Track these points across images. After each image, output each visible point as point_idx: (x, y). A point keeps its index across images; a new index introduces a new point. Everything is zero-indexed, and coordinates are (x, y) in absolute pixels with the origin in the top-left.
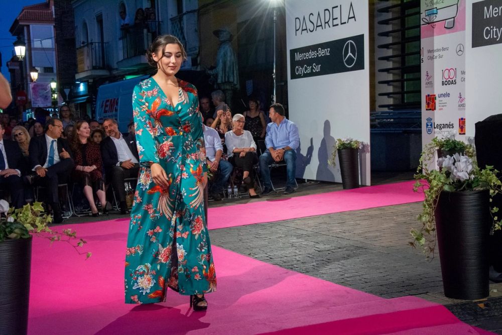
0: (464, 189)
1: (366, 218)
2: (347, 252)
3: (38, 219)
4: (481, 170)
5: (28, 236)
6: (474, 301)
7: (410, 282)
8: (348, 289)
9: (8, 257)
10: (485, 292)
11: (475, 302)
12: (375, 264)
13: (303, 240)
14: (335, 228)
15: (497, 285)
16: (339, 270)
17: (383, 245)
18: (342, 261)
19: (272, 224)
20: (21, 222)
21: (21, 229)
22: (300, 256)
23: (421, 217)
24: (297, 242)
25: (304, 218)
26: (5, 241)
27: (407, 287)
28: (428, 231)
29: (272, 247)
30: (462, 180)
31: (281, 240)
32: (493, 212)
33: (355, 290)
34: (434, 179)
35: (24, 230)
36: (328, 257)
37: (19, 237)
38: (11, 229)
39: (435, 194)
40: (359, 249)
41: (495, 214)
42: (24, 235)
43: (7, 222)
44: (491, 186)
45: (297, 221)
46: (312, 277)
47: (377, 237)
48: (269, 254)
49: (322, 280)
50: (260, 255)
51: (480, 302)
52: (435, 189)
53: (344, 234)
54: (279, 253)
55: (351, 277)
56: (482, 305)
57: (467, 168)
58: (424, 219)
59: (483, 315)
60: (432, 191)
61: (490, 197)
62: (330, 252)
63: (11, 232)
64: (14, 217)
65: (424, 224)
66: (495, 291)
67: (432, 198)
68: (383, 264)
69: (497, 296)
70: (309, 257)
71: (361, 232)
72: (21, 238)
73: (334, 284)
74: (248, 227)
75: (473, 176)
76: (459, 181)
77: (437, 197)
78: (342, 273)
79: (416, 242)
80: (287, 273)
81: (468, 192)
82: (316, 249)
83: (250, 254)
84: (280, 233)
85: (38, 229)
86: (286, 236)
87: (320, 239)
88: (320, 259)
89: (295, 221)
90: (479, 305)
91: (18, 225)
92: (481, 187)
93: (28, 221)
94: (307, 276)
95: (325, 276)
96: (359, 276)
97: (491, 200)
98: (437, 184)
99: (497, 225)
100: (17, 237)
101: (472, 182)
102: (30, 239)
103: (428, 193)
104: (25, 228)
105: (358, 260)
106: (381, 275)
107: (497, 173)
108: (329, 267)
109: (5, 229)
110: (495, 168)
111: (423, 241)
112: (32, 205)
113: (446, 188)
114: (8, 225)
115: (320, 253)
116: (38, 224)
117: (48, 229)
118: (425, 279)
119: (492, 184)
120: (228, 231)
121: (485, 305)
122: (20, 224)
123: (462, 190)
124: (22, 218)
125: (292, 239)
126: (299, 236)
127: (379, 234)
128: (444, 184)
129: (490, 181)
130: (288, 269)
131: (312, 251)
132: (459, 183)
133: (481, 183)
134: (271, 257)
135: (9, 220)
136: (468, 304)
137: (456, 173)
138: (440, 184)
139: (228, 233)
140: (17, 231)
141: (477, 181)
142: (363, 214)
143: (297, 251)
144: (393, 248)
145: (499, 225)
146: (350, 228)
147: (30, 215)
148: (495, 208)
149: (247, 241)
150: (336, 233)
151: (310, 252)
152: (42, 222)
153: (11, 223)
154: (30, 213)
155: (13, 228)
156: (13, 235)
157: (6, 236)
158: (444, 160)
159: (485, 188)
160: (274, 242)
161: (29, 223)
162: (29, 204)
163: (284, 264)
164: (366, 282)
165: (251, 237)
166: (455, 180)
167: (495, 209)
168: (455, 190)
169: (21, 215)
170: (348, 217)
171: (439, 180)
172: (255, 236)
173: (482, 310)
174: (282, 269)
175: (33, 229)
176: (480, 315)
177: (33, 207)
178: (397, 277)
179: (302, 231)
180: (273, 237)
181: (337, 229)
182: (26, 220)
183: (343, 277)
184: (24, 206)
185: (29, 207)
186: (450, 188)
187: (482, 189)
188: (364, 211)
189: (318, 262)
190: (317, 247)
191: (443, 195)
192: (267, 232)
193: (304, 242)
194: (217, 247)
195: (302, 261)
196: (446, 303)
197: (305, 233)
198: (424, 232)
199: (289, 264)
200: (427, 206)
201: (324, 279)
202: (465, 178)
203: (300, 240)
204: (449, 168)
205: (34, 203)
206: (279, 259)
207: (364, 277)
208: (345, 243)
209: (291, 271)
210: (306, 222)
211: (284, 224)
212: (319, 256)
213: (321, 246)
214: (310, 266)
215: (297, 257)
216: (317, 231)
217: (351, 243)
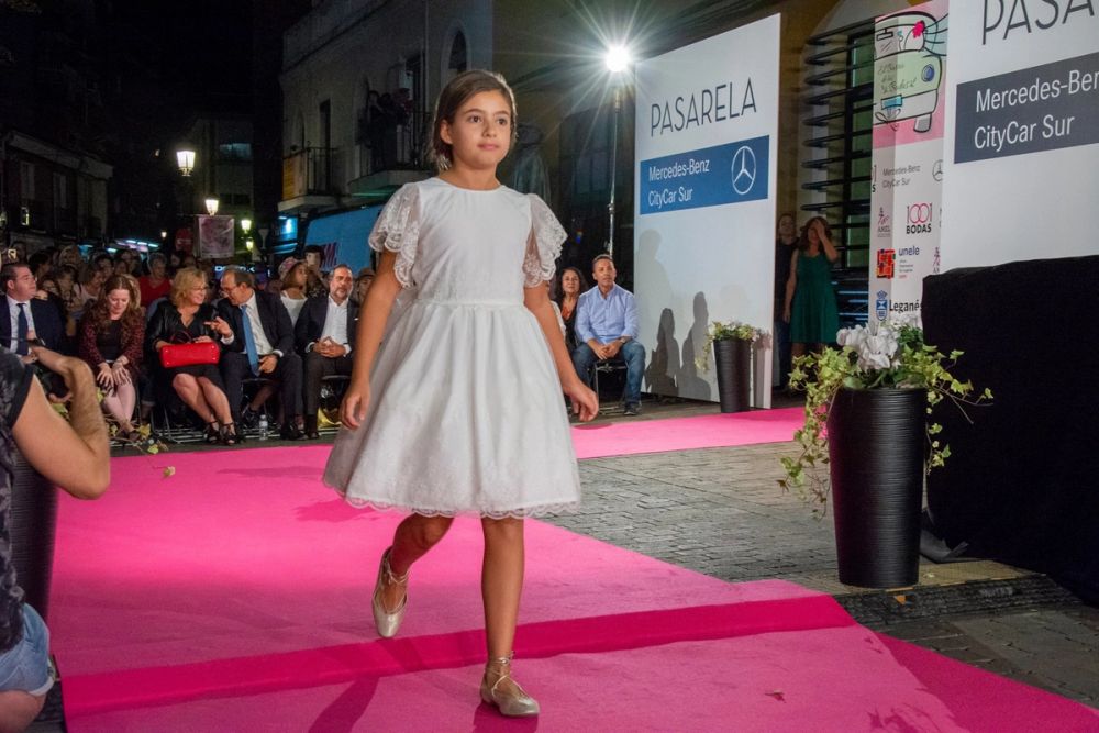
0: (880, 385)
1: (747, 458)
2: (694, 510)
4: (914, 354)
6: (888, 591)
7: (792, 560)
8: (674, 567)
10: (910, 576)
11: (890, 593)
12: (739, 531)
13: (622, 490)
15: (938, 566)
16: (671, 538)
17: (763, 501)
18: (683, 525)
22: (608, 514)
23: (801, 433)
24: (611, 493)
25: (637, 456)
27: (783, 567)
28: (810, 459)
30: (877, 368)
32: (932, 432)
33: (688, 570)
34: (827, 365)
36: (658, 518)
39: (827, 392)
40: (718, 507)
41: (934, 437)
44: (930, 384)
45: (623, 460)
46: (619, 548)
47: (756, 489)
49: (635, 553)
51: (899, 593)
52: (827, 382)
53: (699, 483)
56: (901, 599)
57: (888, 347)
58: (804, 435)
59: (901, 615)
60: (821, 387)
61: (929, 405)
62: (664, 510)
65: (805, 447)
66: (931, 576)
67: (820, 398)
68: (753, 532)
69: (932, 583)
70: (624, 516)
71: (730, 480)
73: (652, 559)
75: (897, 363)
76: (873, 371)
77: (830, 398)
78: (672, 543)
79: (790, 480)
80: (574, 540)
81: (885, 389)
82: (642, 504)
86: (595, 482)
87: (653, 489)
88: (643, 519)
89: (619, 460)
90: (896, 597)
92: (912, 383)
94: (609, 545)
95: (642, 547)
96: (703, 548)
97: (929, 411)
98: (832, 375)
99: (936, 458)
101: (896, 373)
103: (814, 389)
105: (710, 524)
106: (741, 548)
107: (942, 359)
108: (654, 533)
110: (939, 350)
111: (801, 478)
113: (848, 383)
115: (646, 511)
118: (819, 558)
119: (934, 381)
121: (908, 598)
123: (875, 388)
125: (603, 488)
126: (619, 484)
127: (759, 484)
128: (845, 375)
129: (931, 373)
130: (580, 533)
131: (632, 507)
132: (873, 373)
133: (910, 376)
136: (876, 595)
137: (867, 355)
138: (837, 375)
141: (904, 372)
142: (743, 453)
143: (606, 507)
144: (781, 507)
145: (940, 457)
146: (714, 474)
148: (935, 426)
150: (685, 480)
151: (629, 508)
158: (849, 333)
159: (918, 386)
163: (575, 526)
164: (712, 559)
166: (866, 369)
167: (936, 428)
168: (863, 386)
170: (717, 456)
171: (836, 368)
173: (900, 606)
174: (569, 533)
176: (894, 613)
178: (769, 554)
179: (626, 475)
181: (688, 474)
183: (673, 549)
186: (856, 383)
187: (912, 387)
188: (745, 448)
189: (637, 525)
190: (644, 500)
191: (842, 396)
193: (623, 492)
195: (609, 522)
196: (839, 593)
197: (629, 478)
198: (805, 463)
199: (585, 526)
200: (812, 414)
201: (639, 552)
202: (884, 366)
203: (618, 489)
204: (857, 347)
206: (570, 518)
207: (712, 550)
208: (694, 496)
209: (583, 538)
210: (638, 461)
211: (598, 464)
212: (643, 515)
213: (652, 501)
214: (619, 531)
215: (603, 517)
216: (652, 476)
217: (707, 497)
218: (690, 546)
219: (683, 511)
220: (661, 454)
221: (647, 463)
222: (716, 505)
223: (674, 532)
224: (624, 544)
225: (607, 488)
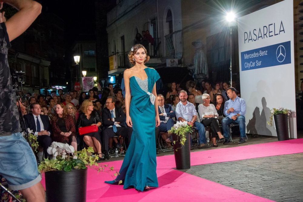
1: (295, 159)
2: (283, 181)
3: (91, 157)
5: (85, 168)
9: (73, 181)
13: (253, 173)
14: (274, 166)
16: (279, 193)
18: (281, 188)
19: (232, 163)
20: (81, 159)
21: (81, 163)
22: (252, 183)
24: (249, 174)
25: (253, 159)
26: (72, 170)
29: (233, 177)
31: (238, 173)
35: (83, 164)
36: (271, 185)
37: (80, 168)
38: (76, 163)
40: (292, 180)
42: (83, 167)
43: (73, 159)
45: (248, 161)
46: (261, 197)
48: (231, 182)
49: (268, 199)
50: (225, 182)
53: (281, 170)
54: (238, 181)
55: (288, 198)
62: (272, 181)
63: (75, 165)
64: (77, 156)
70: (258, 184)
71: (292, 168)
72: (81, 169)
74: (216, 164)
78: (280, 195)
80: (243, 194)
82: (263, 179)
83: (219, 182)
84: (237, 168)
85: (90, 164)
86: (242, 170)
87: (264, 173)
88: (265, 185)
89: (247, 161)
91: (80, 161)
93: (85, 159)
94: (257, 196)
95: (270, 197)
96: (294, 197)
100: (79, 168)
102: (86, 169)
104: (84, 162)
105: (292, 187)
108: (272, 191)
109: (72, 163)
112: (87, 149)
114: (74, 161)
115: (266, 182)
116: (90, 160)
117: (96, 164)
120: (203, 167)
122: (80, 160)
124: (82, 157)
125: (246, 173)
126: (250, 171)
130: (244, 191)
131: (260, 180)
134: (232, 183)
135: (74, 158)
139: (204, 168)
140: (79, 164)
142: (293, 157)
143: (249, 180)
146: (285, 166)
147: (86, 155)
149: (216, 173)
150: (275, 169)
151: (258, 181)
152: (93, 160)
153: (75, 160)
154: (86, 154)
155: (77, 163)
156: (76, 167)
157: (72, 167)
160: (234, 174)
161: (86, 160)
162: (85, 148)
163: (241, 189)
165: (219, 170)
169: (81, 155)
170: (283, 158)
172: (221, 170)
174: (241, 191)
175: (88, 163)
177: (88, 150)
179: (252, 167)
180: (233, 171)
181: (275, 166)
182: (84, 158)
183: (282, 198)
184: (83, 150)
185: (85, 150)
188: (293, 155)
189: (264, 188)
190: (263, 177)
192: (229, 168)
193: (254, 174)
194: (197, 177)
195: (253, 187)
197: (254, 168)
199: (245, 188)
201: (269, 199)
203: (251, 173)
205: (88, 148)
206: (238, 185)
207: (297, 198)
208: (282, 175)
209: (246, 193)
210: (254, 162)
211: (240, 163)
212: (265, 184)
213: (266, 177)
214: (259, 190)
215: (250, 184)
216: (262, 167)
217: (286, 176)
218: (288, 197)
219: (279, 182)
220: (262, 158)
221: (258, 162)
222: (291, 179)
223: (280, 191)
224: (263, 195)
225: (247, 173)
